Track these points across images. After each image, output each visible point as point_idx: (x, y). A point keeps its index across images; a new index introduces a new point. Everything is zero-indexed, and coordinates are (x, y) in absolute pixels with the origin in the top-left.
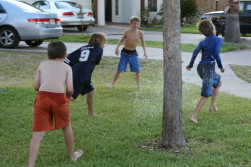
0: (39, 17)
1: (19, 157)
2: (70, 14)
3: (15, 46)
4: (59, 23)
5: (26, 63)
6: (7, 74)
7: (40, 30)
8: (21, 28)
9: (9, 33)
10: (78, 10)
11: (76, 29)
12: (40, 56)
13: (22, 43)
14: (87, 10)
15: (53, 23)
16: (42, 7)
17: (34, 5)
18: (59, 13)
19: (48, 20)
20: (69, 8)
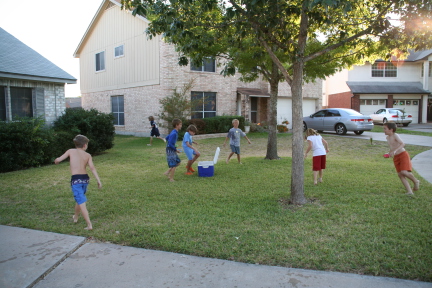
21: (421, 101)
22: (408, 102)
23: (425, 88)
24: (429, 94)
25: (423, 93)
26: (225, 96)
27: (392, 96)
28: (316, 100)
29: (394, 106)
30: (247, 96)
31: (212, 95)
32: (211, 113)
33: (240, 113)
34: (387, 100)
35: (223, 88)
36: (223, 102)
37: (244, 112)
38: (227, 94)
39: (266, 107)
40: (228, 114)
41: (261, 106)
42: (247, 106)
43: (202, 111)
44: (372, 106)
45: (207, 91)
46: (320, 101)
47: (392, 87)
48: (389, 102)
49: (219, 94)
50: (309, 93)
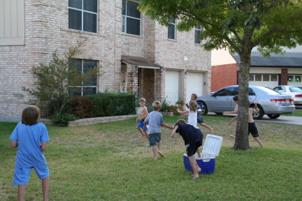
0: (278, 98)
3: (260, 118)
5: (269, 130)
7: (279, 107)
8: (266, 106)
13: (265, 116)
15: (288, 102)
16: (279, 91)
17: (274, 89)
18: (293, 95)
19: (284, 100)
20: (300, 92)
26: (108, 66)
27: (287, 70)
28: (204, 73)
29: (288, 82)
30: (136, 67)
31: (93, 63)
32: (90, 88)
33: (126, 89)
34: (279, 75)
35: (105, 55)
36: (106, 75)
37: (132, 88)
38: (110, 64)
39: (153, 81)
40: (111, 91)
41: (145, 81)
42: (136, 80)
43: (81, 85)
44: (262, 82)
45: (87, 58)
46: (209, 76)
47: (286, 58)
48: (282, 77)
49: (100, 63)
50: (198, 65)
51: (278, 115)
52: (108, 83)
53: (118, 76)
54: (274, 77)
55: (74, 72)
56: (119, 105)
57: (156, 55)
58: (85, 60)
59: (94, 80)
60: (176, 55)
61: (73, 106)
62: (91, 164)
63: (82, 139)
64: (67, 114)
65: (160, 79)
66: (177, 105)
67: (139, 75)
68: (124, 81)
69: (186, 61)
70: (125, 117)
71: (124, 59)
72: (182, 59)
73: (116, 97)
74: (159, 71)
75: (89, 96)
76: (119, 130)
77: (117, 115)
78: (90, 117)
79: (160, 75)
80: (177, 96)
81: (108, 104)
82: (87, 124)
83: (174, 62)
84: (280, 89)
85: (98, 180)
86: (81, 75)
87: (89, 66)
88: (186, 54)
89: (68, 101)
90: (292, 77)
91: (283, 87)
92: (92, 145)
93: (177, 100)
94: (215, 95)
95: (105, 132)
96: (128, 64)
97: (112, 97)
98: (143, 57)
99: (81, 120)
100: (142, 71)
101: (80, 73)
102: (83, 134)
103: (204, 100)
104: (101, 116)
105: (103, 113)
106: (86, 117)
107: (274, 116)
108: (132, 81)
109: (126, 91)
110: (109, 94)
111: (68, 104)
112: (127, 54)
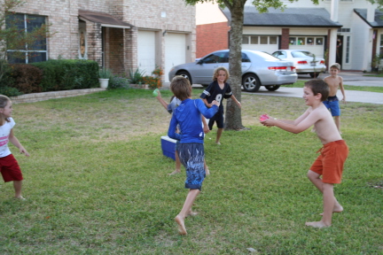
0: (277, 66)
1: (261, 187)
2: (304, 62)
3: (256, 90)
4: (294, 70)
5: (266, 105)
6: (249, 114)
7: (278, 76)
8: (262, 75)
9: (252, 79)
10: (311, 59)
11: (309, 75)
12: (277, 99)
13: (262, 88)
14: (320, 58)
15: (289, 70)
16: (280, 57)
17: (273, 54)
18: (295, 62)
19: (285, 68)
20: (304, 57)
21: (327, 38)
22: (310, 40)
23: (334, 19)
24: (339, 27)
25: (331, 27)
26: (60, 24)
27: (288, 30)
28: (187, 34)
29: (290, 46)
30: (99, 25)
31: (40, 20)
32: (37, 53)
33: (86, 55)
34: (280, 36)
35: (56, 10)
36: (58, 35)
37: (94, 53)
38: (64, 21)
39: (121, 45)
40: (66, 57)
41: (110, 44)
42: (99, 43)
43: (25, 49)
44: (259, 46)
45: (32, 13)
46: (194, 37)
47: (287, 15)
48: (283, 39)
49: (50, 20)
50: (179, 23)
51: (277, 87)
52: (62, 46)
53: (75, 38)
54: (273, 39)
55: (14, 31)
56: (78, 76)
57: (125, 10)
58: (29, 15)
59: (43, 43)
60: (151, 11)
61: (15, 77)
62: (42, 152)
63: (29, 120)
64: (6, 87)
65: (130, 42)
66: (154, 76)
67: (103, 36)
68: (84, 45)
69: (164, 19)
70: (85, 91)
71: (81, 14)
72: (159, 16)
73: (73, 65)
74: (129, 31)
75: (36, 63)
76: (79, 108)
77: (75, 88)
78: (38, 92)
79: (131, 36)
80: (153, 64)
81: (63, 74)
82: (35, 100)
83: (148, 20)
84: (280, 53)
85: (51, 171)
86: (23, 35)
87: (35, 24)
88: (164, 10)
89: (8, 70)
90: (294, 39)
91: (284, 51)
92: (43, 128)
93: (153, 69)
94: (201, 63)
95: (60, 111)
96: (87, 22)
97: (68, 66)
98: (107, 12)
99: (27, 96)
100: (107, 31)
101: (22, 33)
102: (30, 114)
103: (187, 68)
104: (54, 90)
105: (56, 87)
106: (33, 92)
107: (273, 88)
108: (94, 44)
109: (86, 58)
110: (63, 62)
111: (8, 74)
112: (86, 8)
